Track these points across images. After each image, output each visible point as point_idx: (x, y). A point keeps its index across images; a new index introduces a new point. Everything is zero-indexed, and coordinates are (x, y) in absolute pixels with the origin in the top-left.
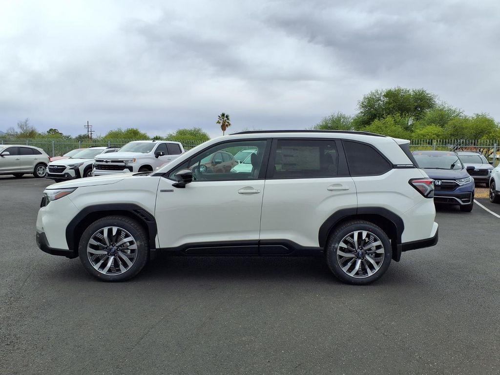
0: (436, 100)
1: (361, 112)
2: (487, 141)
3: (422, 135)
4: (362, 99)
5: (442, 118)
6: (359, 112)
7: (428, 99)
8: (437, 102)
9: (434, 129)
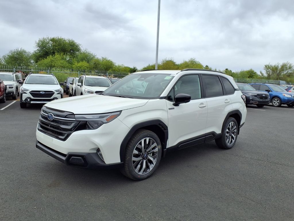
0: (80, 47)
1: (38, 50)
2: (111, 72)
3: (79, 67)
4: (37, 41)
5: (87, 58)
6: (37, 49)
7: (76, 46)
8: (81, 48)
9: (84, 64)
